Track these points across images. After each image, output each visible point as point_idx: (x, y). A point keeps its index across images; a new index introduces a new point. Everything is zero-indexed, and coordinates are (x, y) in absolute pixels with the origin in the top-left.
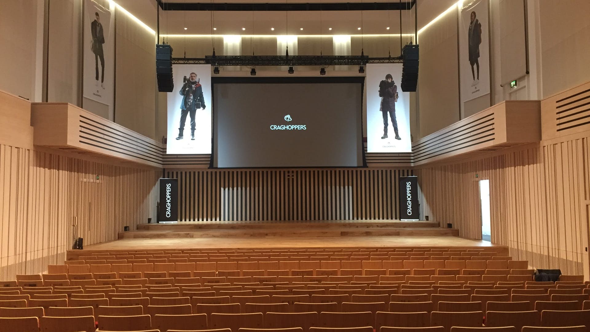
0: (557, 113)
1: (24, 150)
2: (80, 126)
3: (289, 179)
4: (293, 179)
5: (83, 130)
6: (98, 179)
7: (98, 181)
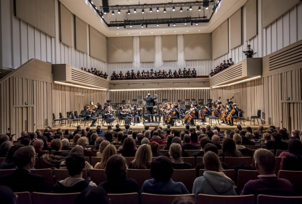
0: (270, 63)
1: (49, 83)
2: (72, 73)
3: (159, 94)
4: (160, 94)
5: (73, 75)
6: (83, 94)
7: (82, 95)
